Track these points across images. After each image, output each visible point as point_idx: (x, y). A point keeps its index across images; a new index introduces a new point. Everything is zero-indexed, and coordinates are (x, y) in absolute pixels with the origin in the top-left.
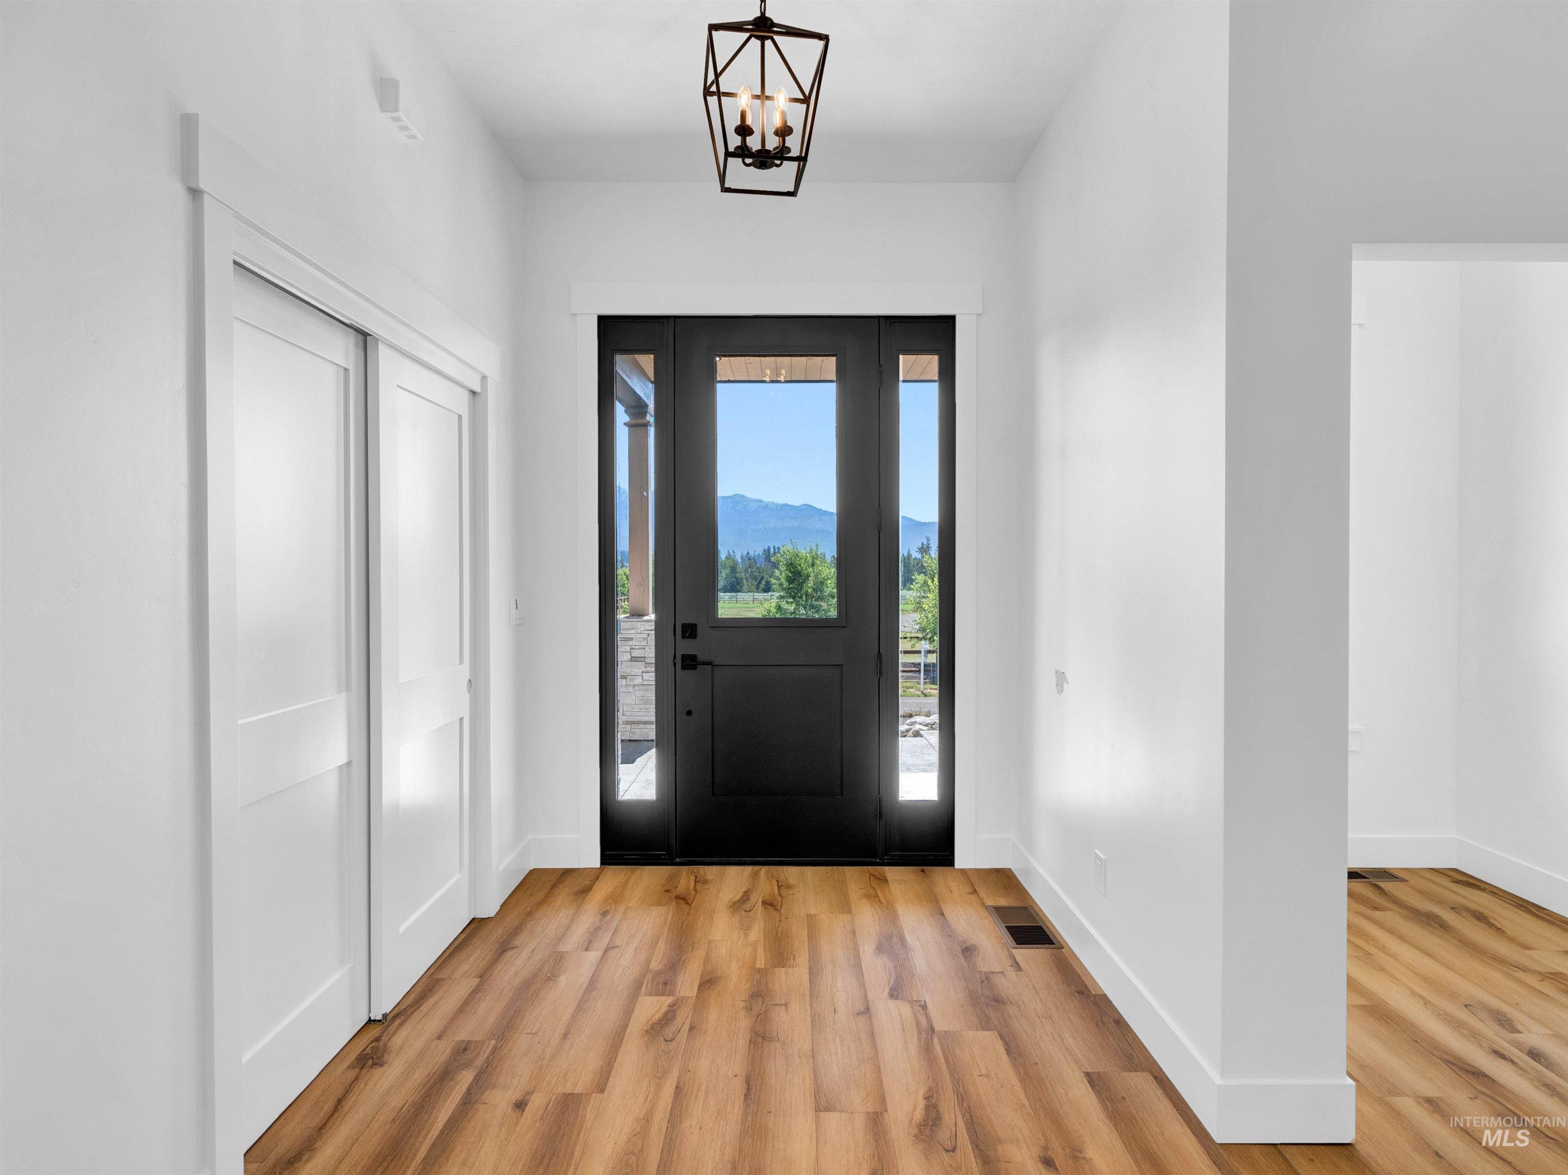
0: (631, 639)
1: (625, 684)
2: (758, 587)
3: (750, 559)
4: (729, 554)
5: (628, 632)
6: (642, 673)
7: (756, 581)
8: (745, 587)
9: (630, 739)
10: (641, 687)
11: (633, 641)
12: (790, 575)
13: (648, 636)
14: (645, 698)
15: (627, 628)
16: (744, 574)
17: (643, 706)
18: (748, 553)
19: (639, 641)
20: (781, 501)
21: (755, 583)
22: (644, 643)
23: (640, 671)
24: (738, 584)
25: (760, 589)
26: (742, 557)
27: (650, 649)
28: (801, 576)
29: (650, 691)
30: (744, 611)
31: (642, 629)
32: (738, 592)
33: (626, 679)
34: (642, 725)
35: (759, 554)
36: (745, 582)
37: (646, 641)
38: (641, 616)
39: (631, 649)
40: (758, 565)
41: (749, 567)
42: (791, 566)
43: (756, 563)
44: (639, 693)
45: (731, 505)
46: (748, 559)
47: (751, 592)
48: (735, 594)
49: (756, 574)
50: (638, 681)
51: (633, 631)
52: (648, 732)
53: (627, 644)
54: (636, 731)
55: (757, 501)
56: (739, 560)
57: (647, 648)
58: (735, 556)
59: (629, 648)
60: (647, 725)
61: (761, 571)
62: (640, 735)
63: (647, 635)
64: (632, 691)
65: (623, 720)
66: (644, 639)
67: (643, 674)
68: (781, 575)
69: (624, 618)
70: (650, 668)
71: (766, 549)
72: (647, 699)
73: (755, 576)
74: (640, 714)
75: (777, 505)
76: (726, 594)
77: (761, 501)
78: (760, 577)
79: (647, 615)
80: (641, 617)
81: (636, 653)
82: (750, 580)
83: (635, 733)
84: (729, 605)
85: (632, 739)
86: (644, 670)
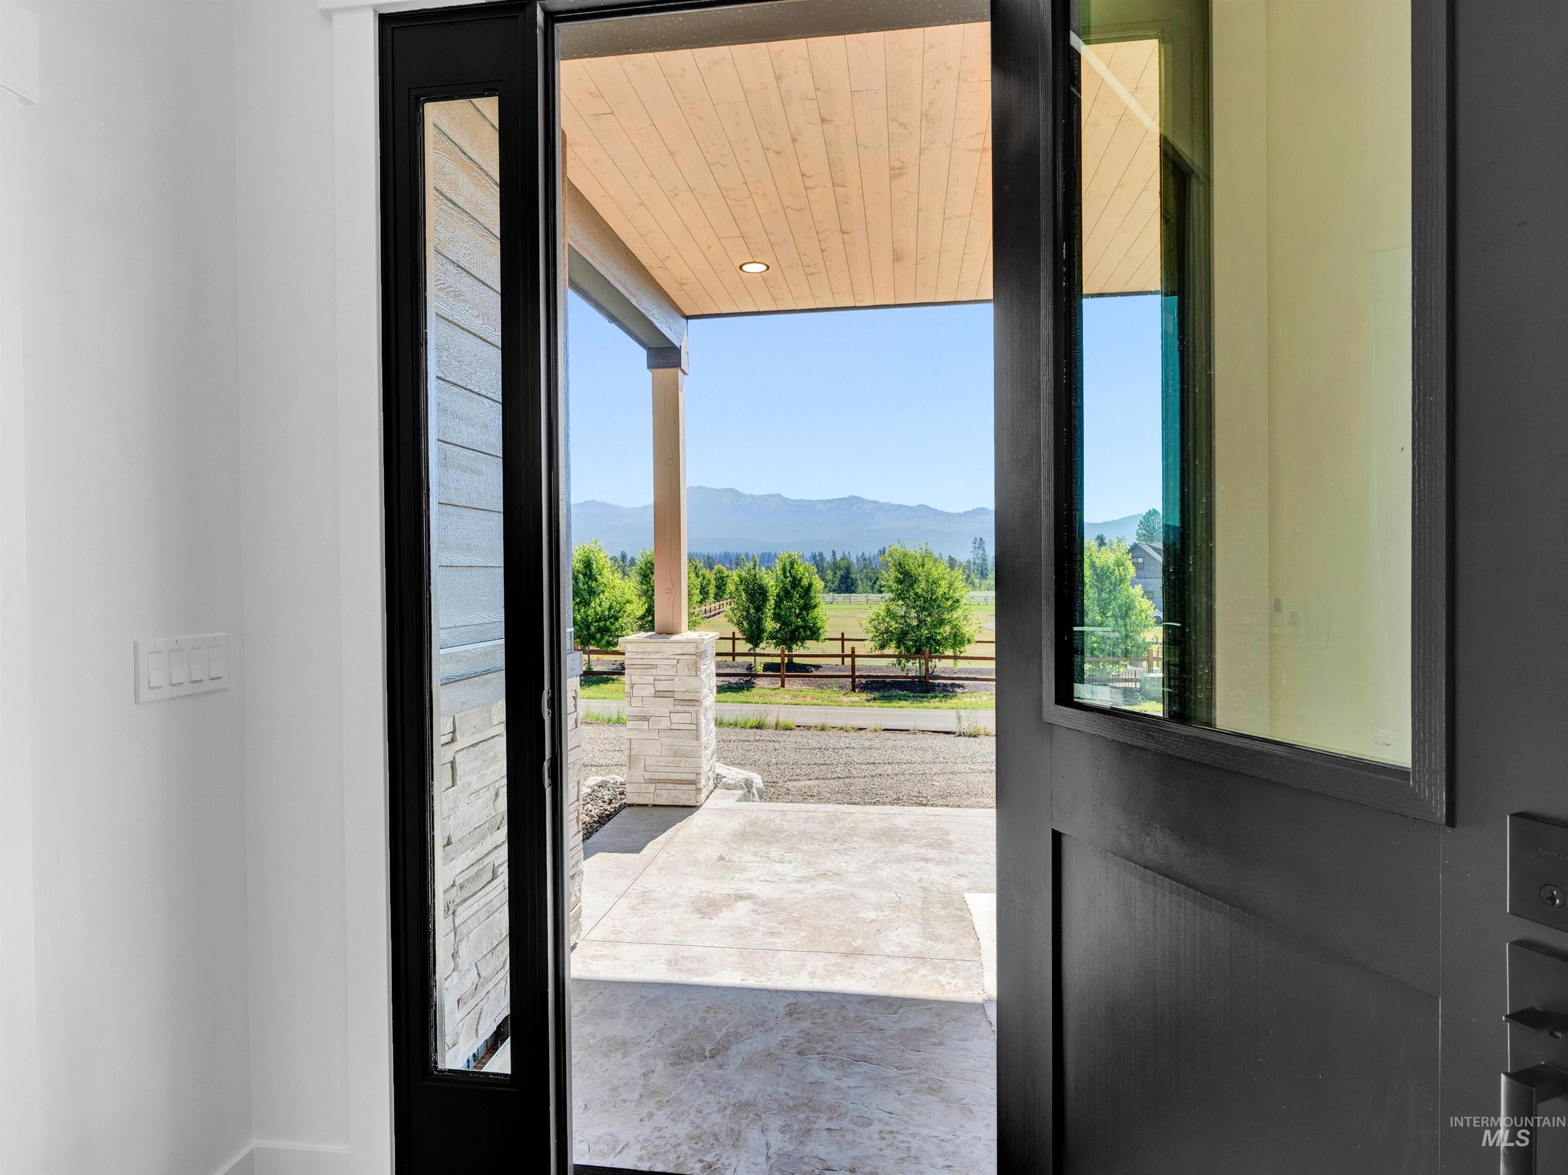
0: (655, 667)
1: (647, 728)
2: (872, 588)
3: (866, 560)
4: (844, 556)
5: (651, 657)
6: (670, 713)
7: (871, 582)
8: (860, 588)
9: (654, 803)
10: (669, 733)
11: (658, 669)
12: (900, 576)
13: (678, 663)
14: (675, 747)
15: (650, 651)
16: (859, 575)
17: (671, 759)
18: (863, 554)
19: (666, 670)
20: (896, 501)
21: (870, 584)
22: (672, 672)
23: (668, 711)
24: (853, 585)
25: (875, 590)
26: (858, 559)
27: (680, 680)
28: (911, 577)
29: (681, 738)
30: (857, 612)
31: (669, 653)
32: (853, 592)
33: (648, 720)
34: (671, 785)
35: (874, 555)
36: (859, 582)
37: (675, 669)
38: (671, 634)
39: (654, 680)
40: (874, 567)
41: (864, 568)
42: (900, 566)
43: (871, 563)
44: (668, 741)
45: (847, 507)
46: (863, 560)
47: (865, 593)
48: (849, 595)
49: (870, 574)
50: (665, 724)
51: (657, 656)
52: (679, 795)
53: (650, 673)
54: (662, 792)
55: (872, 502)
56: (855, 561)
57: (676, 679)
58: (850, 557)
59: (651, 679)
60: (677, 785)
61: (876, 571)
62: (667, 798)
63: (676, 661)
64: (656, 737)
65: (646, 777)
66: (673, 666)
67: (672, 715)
68: (889, 577)
69: (647, 637)
70: (680, 707)
71: (882, 550)
72: (677, 749)
73: (870, 577)
74: (668, 769)
75: (893, 506)
76: (840, 595)
77: (876, 502)
78: (875, 578)
79: (678, 634)
80: (669, 636)
81: (661, 686)
82: (865, 580)
83: (661, 795)
84: (842, 606)
85: (658, 803)
86: (672, 708)
